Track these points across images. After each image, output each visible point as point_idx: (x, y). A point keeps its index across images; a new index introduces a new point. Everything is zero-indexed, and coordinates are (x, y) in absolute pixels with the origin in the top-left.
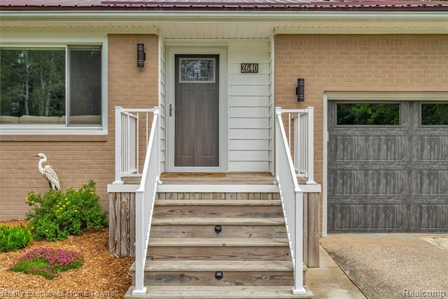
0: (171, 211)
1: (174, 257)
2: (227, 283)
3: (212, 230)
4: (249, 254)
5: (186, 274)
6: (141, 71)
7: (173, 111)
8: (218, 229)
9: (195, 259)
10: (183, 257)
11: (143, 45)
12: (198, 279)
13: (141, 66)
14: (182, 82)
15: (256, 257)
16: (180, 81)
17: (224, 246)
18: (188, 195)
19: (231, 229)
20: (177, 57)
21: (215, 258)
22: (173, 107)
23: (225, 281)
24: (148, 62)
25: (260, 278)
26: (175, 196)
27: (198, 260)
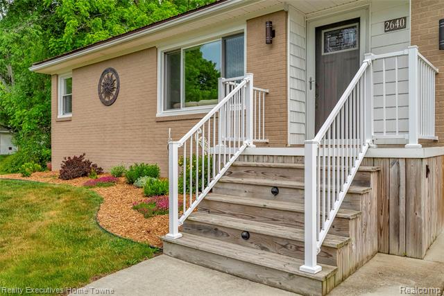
0: (247, 172)
1: (224, 213)
2: (253, 245)
3: (269, 191)
4: (291, 220)
5: (220, 229)
6: (271, 48)
7: (314, 83)
8: (276, 191)
9: (241, 218)
10: (231, 214)
11: (271, 23)
12: (228, 236)
13: (270, 43)
14: (326, 54)
15: (297, 224)
16: (323, 54)
17: (265, 207)
18: (272, 158)
19: (287, 192)
20: (318, 30)
21: (257, 218)
22: (314, 79)
23: (252, 243)
24: (278, 39)
25: (285, 247)
26: (261, 158)
27: (244, 218)
